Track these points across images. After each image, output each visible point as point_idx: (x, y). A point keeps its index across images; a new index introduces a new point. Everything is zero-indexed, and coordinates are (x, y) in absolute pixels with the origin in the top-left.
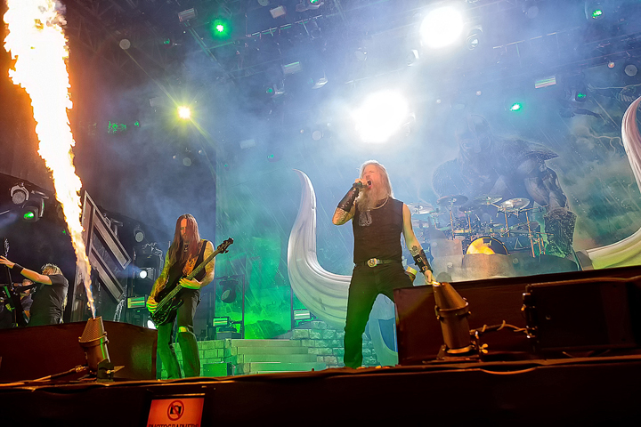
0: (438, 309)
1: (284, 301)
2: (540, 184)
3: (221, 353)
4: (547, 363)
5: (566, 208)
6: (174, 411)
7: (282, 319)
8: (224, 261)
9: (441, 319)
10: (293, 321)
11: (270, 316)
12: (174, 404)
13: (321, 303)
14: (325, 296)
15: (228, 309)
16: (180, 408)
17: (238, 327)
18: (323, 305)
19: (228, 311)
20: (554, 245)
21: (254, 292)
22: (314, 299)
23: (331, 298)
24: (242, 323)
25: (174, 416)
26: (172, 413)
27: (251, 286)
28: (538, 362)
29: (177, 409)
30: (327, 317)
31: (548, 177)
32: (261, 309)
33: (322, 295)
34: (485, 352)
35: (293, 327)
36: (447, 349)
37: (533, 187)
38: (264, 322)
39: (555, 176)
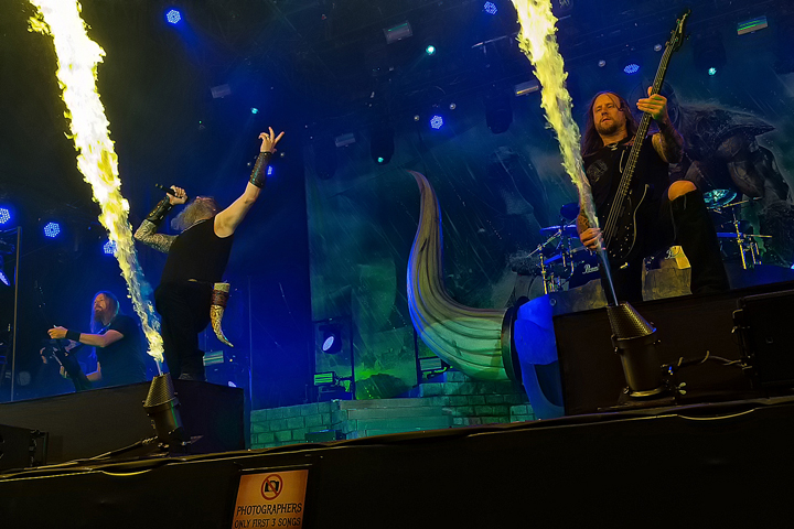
0: (615, 338)
1: (405, 348)
2: (750, 170)
3: (327, 419)
4: (770, 401)
5: (788, 201)
6: (270, 488)
7: (404, 372)
8: (322, 298)
9: (620, 351)
10: (420, 373)
11: (387, 368)
12: (270, 480)
13: (455, 347)
14: (460, 337)
15: (331, 361)
16: (277, 483)
17: (347, 384)
18: (458, 349)
19: (333, 364)
20: (774, 253)
21: (364, 337)
22: (447, 342)
23: (469, 340)
24: (352, 378)
25: (271, 494)
26: (267, 490)
27: (360, 330)
28: (759, 401)
29: (274, 485)
30: (464, 364)
31: (762, 159)
32: (374, 360)
33: (457, 335)
34: (683, 392)
35: (420, 380)
36: (631, 391)
37: (740, 173)
38: (380, 376)
39: (771, 157)
